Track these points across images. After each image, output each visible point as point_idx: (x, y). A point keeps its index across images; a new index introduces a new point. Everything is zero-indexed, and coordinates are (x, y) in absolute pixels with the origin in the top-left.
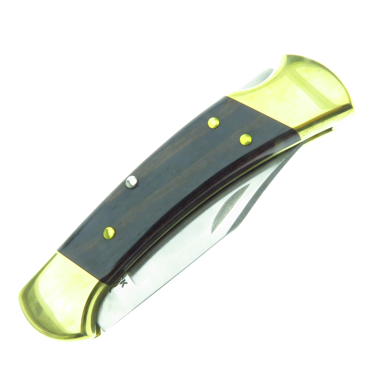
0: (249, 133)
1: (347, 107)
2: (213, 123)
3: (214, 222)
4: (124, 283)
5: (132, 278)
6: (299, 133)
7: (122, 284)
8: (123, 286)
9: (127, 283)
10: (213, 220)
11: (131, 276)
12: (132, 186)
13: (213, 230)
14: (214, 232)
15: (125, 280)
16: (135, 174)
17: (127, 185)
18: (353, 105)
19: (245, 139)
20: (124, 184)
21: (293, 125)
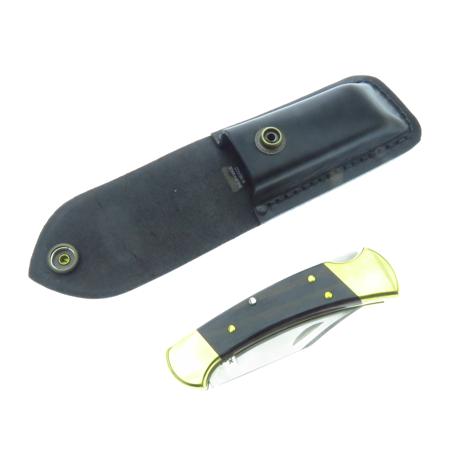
0: (331, 292)
1: (395, 293)
2: (311, 278)
3: (296, 340)
4: (231, 361)
5: (237, 359)
6: (362, 300)
7: (230, 362)
8: (230, 363)
9: (233, 362)
10: (295, 338)
11: (236, 357)
12: (251, 303)
13: (294, 344)
14: (294, 346)
15: (232, 360)
16: (255, 296)
17: (249, 302)
18: (399, 292)
19: (328, 295)
20: (247, 300)
21: (359, 294)
